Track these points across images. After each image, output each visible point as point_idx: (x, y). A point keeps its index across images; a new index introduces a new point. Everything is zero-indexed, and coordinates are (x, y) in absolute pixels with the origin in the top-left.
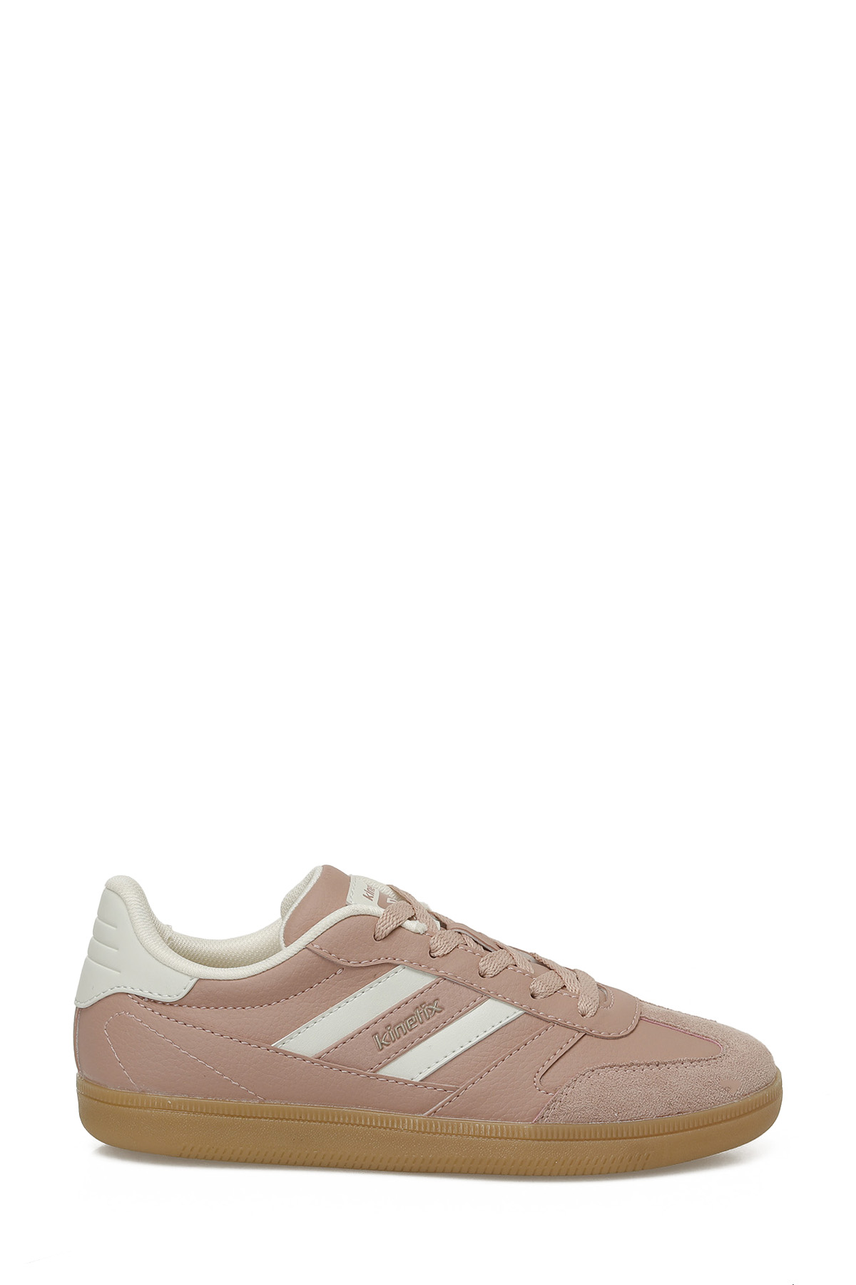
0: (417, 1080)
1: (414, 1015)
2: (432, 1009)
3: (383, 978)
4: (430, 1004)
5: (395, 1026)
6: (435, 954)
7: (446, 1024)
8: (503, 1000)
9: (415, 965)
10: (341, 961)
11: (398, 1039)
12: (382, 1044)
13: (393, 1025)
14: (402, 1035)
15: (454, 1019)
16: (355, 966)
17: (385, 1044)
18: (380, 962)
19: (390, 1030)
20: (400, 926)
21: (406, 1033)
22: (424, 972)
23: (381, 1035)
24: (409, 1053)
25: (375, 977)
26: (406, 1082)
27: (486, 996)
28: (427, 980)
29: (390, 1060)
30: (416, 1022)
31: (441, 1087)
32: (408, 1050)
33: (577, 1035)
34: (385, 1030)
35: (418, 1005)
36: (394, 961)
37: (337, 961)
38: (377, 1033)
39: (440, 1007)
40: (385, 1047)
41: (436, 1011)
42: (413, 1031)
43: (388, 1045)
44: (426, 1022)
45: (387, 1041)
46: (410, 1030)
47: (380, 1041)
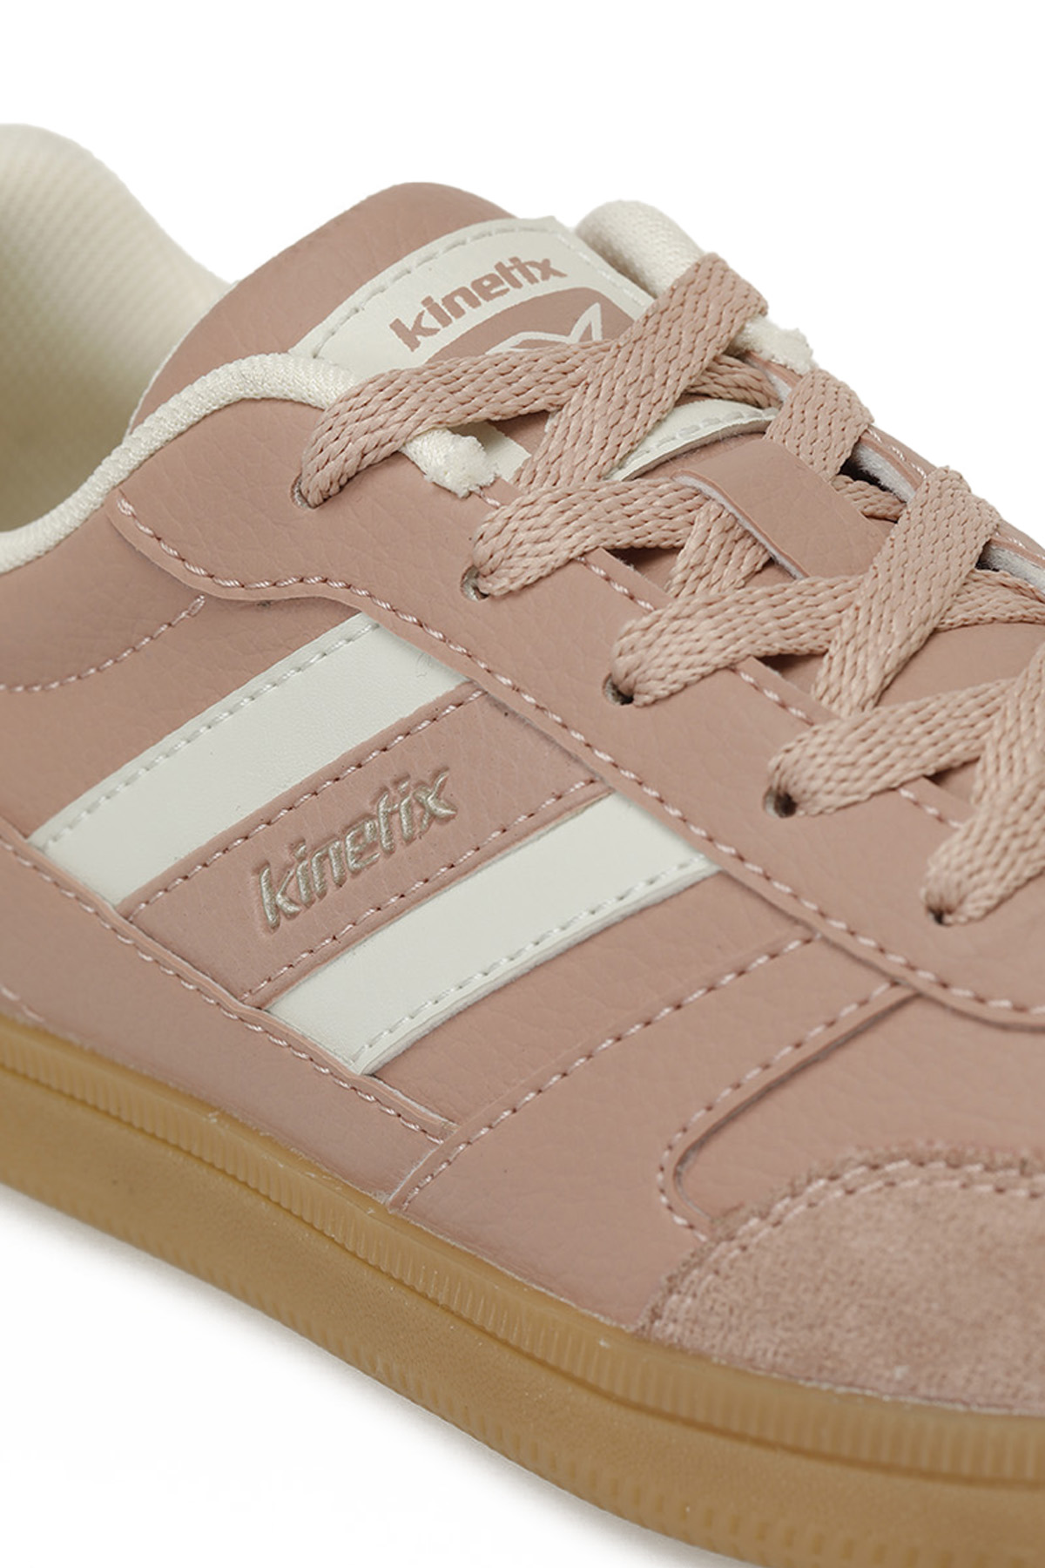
0: (358, 1070)
1: (370, 817)
2: (424, 806)
3: (304, 655)
4: (420, 784)
5: (313, 849)
6: (486, 586)
7: (458, 871)
8: (662, 807)
9: (412, 621)
10: (195, 575)
11: (320, 898)
12: (277, 909)
13: (309, 843)
14: (331, 887)
15: (485, 855)
16: (226, 594)
17: (282, 910)
18: (302, 591)
19: (299, 860)
20: (397, 456)
21: (342, 880)
22: (434, 653)
23: (275, 874)
25: (281, 647)
26: (334, 1071)
27: (602, 783)
28: (432, 685)
30: (374, 844)
31: (415, 1116)
32: (344, 949)
33: (882, 994)
34: (286, 857)
35: (388, 781)
36: (343, 597)
37: (176, 568)
38: (268, 864)
39: (451, 806)
40: (283, 920)
41: (434, 817)
42: (363, 876)
43: (294, 915)
44: (401, 850)
45: (291, 902)
46: (356, 873)
47: (273, 898)
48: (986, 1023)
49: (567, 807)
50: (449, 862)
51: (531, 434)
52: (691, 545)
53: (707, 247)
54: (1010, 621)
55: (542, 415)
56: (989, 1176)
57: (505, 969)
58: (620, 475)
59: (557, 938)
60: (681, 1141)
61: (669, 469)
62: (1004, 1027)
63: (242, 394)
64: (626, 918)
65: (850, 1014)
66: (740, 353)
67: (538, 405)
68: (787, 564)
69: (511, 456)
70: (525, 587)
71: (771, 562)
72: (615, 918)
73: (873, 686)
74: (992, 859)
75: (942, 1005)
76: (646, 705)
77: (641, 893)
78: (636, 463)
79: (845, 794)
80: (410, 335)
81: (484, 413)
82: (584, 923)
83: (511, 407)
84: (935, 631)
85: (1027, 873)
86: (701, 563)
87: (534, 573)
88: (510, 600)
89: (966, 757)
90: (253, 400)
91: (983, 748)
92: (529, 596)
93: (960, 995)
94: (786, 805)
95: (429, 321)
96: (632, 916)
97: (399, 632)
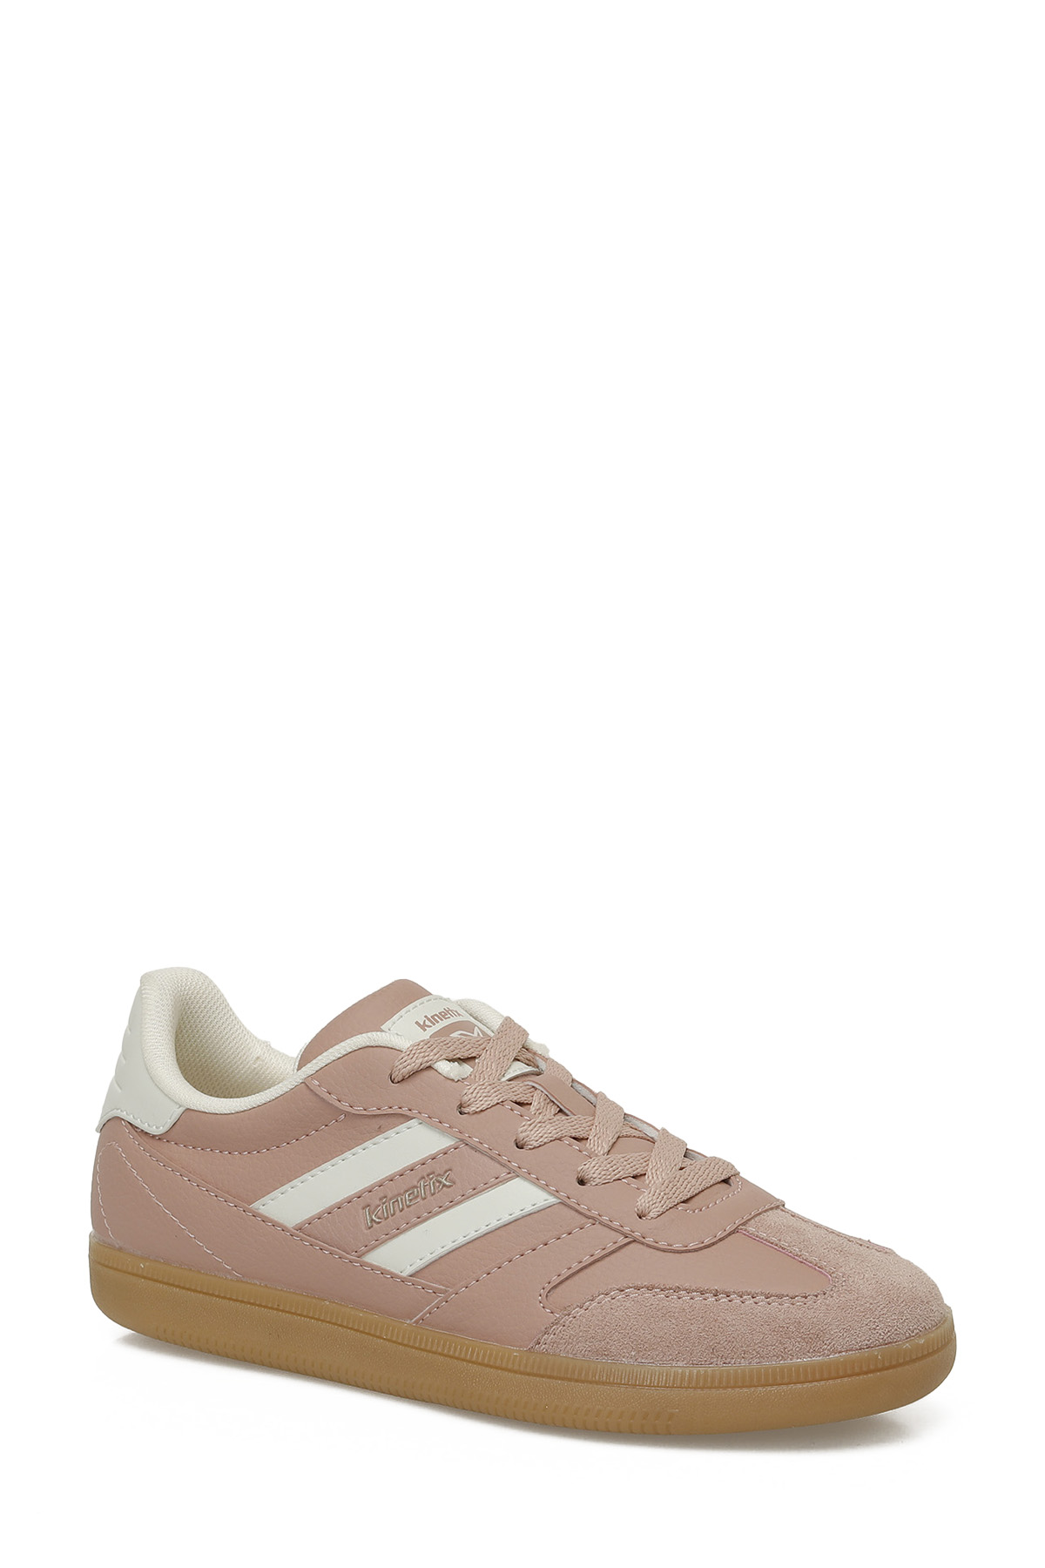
0: (404, 1274)
1: (416, 1187)
2: (440, 1182)
3: (391, 1133)
4: (439, 1175)
5: (391, 1199)
6: (466, 1110)
7: (453, 1203)
8: (536, 1182)
9: (436, 1121)
10: (344, 1106)
11: (392, 1216)
12: (372, 1220)
13: (389, 1197)
14: (398, 1212)
15: (465, 1197)
16: (358, 1113)
17: (374, 1221)
18: (390, 1111)
19: (384, 1203)
20: (430, 1067)
21: (403, 1209)
22: (443, 1132)
23: (372, 1209)
24: (401, 1237)
25: (380, 1130)
26: (393, 1276)
27: (513, 1174)
28: (445, 1142)
29: (380, 1243)
30: (418, 1196)
31: (431, 1288)
32: (401, 1233)
33: (621, 1240)
34: (378, 1202)
35: (425, 1174)
36: (408, 1113)
37: (337, 1104)
38: (369, 1206)
39: (451, 1181)
40: (374, 1224)
41: (444, 1185)
42: (411, 1208)
43: (379, 1223)
44: (429, 1197)
45: (379, 1218)
46: (408, 1207)
47: (371, 1217)
48: (658, 1249)
49: (499, 1181)
50: (451, 1200)
51: (472, 1063)
52: (535, 1104)
53: (505, 1016)
54: (639, 1137)
55: (474, 1058)
56: (675, 1294)
57: (473, 1235)
58: (504, 1079)
59: (494, 1224)
60: (548, 1287)
61: (524, 1079)
62: (664, 1251)
63: (368, 1044)
64: (523, 1217)
65: (610, 1247)
66: (526, 1048)
67: (473, 1055)
68: (567, 1112)
69: (467, 1069)
70: (482, 1111)
71: (561, 1111)
72: (520, 1216)
73: (606, 1150)
74: (658, 1200)
75: (643, 1244)
76: (530, 1149)
77: (529, 1209)
78: (508, 1076)
79: (605, 1179)
80: (423, 1027)
81: (458, 1056)
82: (506, 1218)
83: (466, 1055)
84: (619, 1137)
85: (670, 1206)
86: (539, 1109)
87: (484, 1107)
88: (476, 1115)
89: (642, 1173)
90: (372, 1047)
91: (647, 1170)
92: (483, 1113)
93: (649, 1240)
94: (582, 1182)
95: (428, 1023)
96: (526, 1216)
97: (432, 1126)
